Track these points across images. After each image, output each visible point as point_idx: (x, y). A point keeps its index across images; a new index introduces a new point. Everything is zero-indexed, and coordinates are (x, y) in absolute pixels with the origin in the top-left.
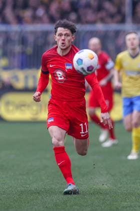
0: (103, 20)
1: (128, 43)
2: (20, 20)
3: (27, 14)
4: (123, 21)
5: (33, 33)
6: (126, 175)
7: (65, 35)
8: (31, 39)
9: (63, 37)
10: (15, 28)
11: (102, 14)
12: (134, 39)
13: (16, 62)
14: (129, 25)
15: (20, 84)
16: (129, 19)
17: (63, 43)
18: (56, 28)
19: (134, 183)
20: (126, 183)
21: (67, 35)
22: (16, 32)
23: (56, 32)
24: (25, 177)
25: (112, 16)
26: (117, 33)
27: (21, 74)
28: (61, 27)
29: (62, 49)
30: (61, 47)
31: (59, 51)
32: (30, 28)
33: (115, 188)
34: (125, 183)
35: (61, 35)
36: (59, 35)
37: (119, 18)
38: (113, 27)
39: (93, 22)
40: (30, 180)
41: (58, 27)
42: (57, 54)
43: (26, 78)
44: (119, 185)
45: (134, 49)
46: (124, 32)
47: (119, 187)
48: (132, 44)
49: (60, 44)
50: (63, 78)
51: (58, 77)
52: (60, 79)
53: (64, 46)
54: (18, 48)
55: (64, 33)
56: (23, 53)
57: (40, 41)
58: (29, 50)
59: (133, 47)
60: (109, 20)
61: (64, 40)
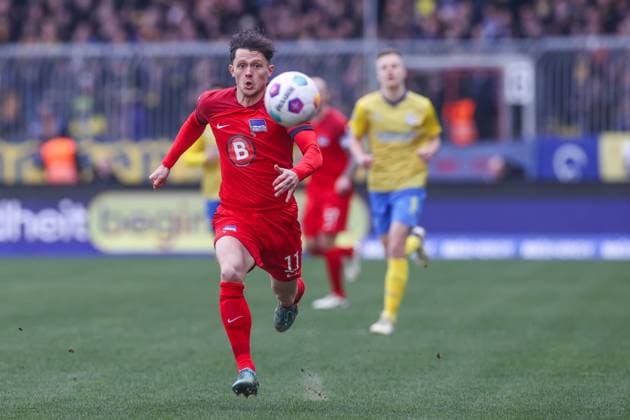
0: (313, 33)
1: (382, 75)
2: (131, 33)
3: (148, 20)
4: (357, 33)
5: (160, 60)
6: (366, 370)
7: (253, 64)
8: (156, 74)
9: (248, 71)
10: (120, 50)
11: (313, 19)
12: (394, 66)
13: (124, 124)
14: (369, 43)
15: (132, 174)
16: (371, 30)
17: (248, 84)
18: (233, 51)
19: (383, 388)
20: (367, 387)
21: (256, 65)
22: (125, 59)
23: (233, 57)
24: (144, 376)
25: (333, 23)
26: (346, 60)
27: (135, 152)
28: (243, 47)
29: (246, 96)
30: (245, 91)
31: (240, 98)
32: (153, 50)
33: (342, 398)
34: (364, 387)
35: (243, 65)
36: (238, 66)
37: (348, 26)
38: (338, 46)
39: (294, 37)
40: (156, 383)
41: (236, 48)
42: (237, 103)
43: (147, 158)
44: (351, 393)
45: (393, 88)
46: (361, 56)
47: (352, 397)
48: (391, 77)
49: (241, 84)
50: (246, 156)
51: (234, 154)
52: (239, 158)
53: (252, 88)
54: (127, 95)
55: (250, 61)
56: (138, 105)
57: (177, 79)
58: (153, 98)
59: (392, 83)
60: (324, 31)
61: (250, 76)
